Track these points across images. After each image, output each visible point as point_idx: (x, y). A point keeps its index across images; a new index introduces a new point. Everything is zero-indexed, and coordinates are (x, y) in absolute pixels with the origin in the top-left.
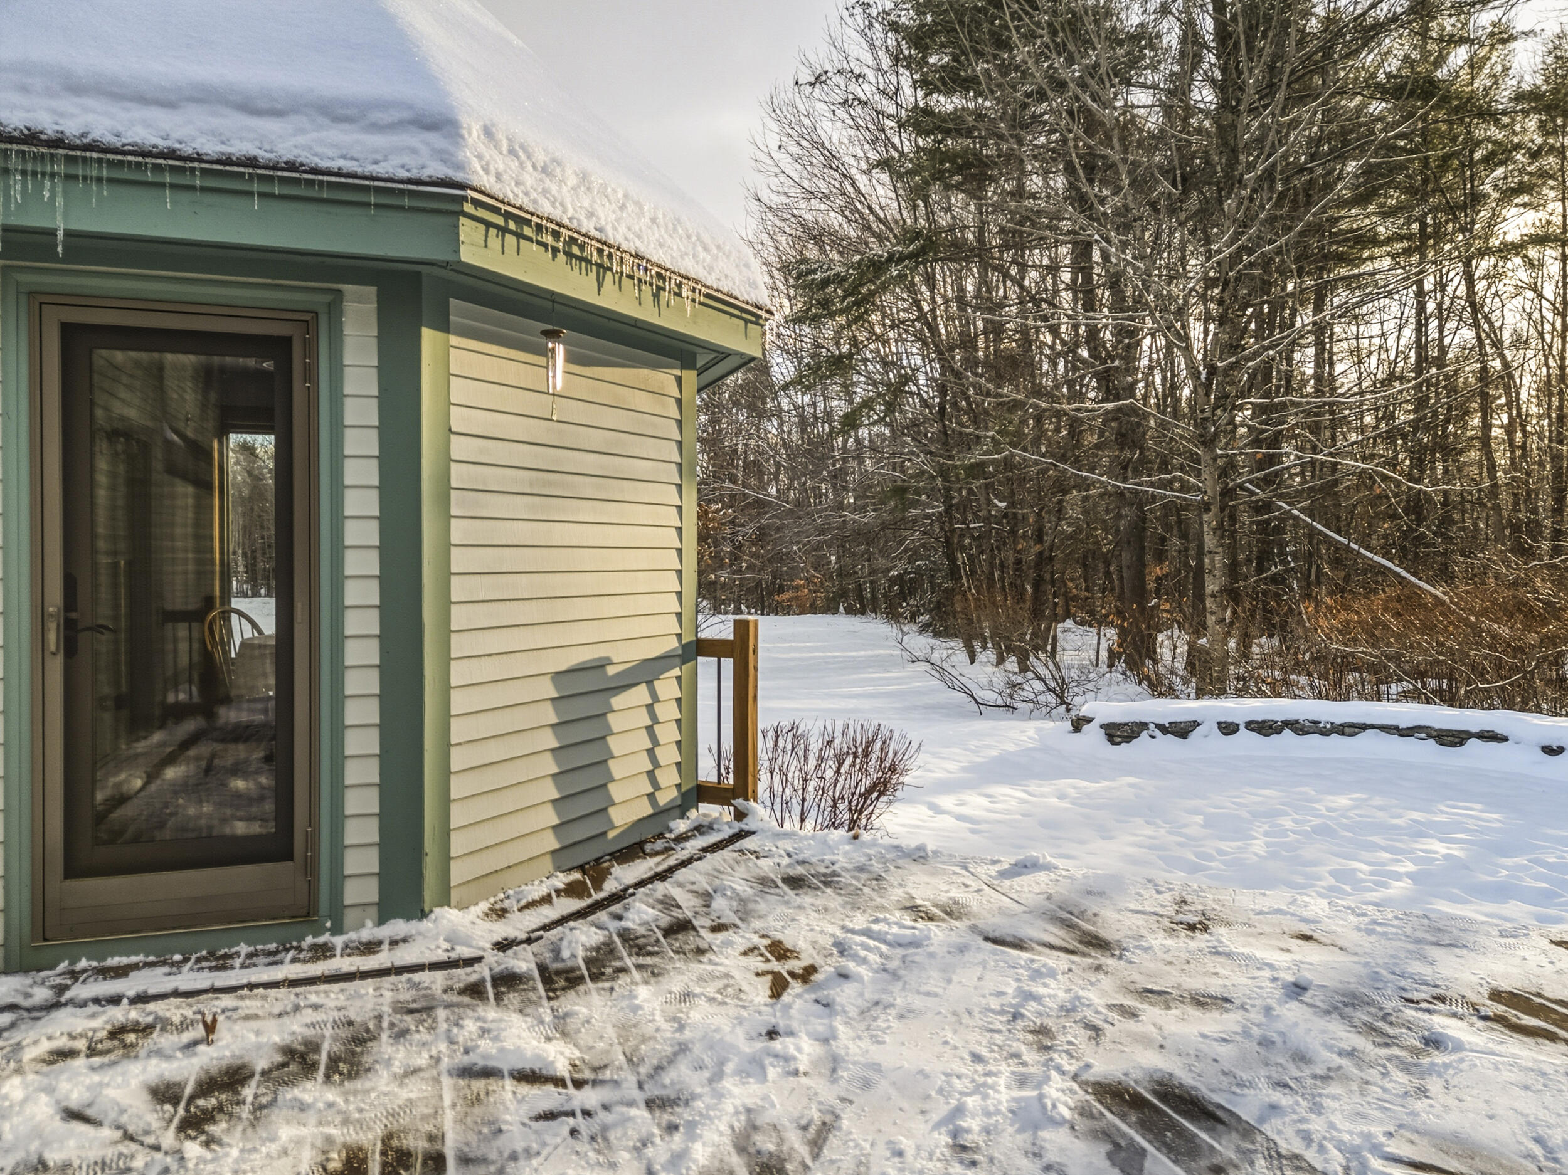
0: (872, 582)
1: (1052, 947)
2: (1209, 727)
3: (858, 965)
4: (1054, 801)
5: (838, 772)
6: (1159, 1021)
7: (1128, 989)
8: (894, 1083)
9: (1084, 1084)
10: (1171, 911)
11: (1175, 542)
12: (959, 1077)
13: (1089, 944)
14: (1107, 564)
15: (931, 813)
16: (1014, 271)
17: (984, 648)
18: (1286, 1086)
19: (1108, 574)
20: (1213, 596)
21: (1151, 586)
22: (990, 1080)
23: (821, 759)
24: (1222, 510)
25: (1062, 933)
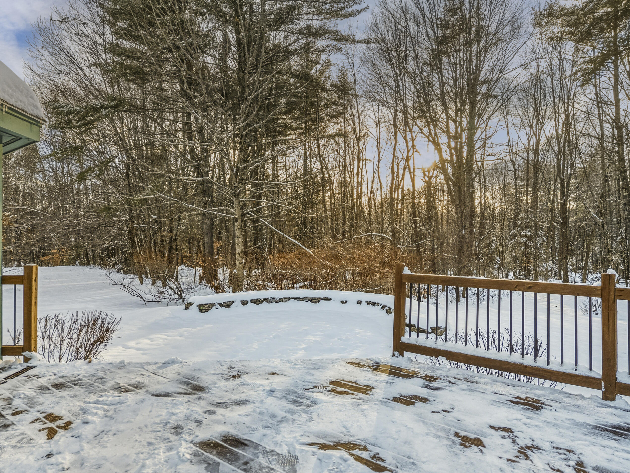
0: (92, 250)
1: (181, 393)
2: (238, 303)
3: (93, 416)
4: (178, 337)
5: (79, 335)
6: (223, 413)
7: (211, 404)
8: (112, 463)
9: (195, 444)
10: (226, 372)
11: (224, 234)
12: (142, 453)
13: (196, 390)
14: (199, 242)
15: (124, 349)
16: (158, 120)
17: (147, 277)
18: (268, 427)
19: (199, 246)
20: (239, 254)
21: (215, 250)
22: (156, 452)
23: (70, 330)
24: (242, 222)
25: (185, 387)
